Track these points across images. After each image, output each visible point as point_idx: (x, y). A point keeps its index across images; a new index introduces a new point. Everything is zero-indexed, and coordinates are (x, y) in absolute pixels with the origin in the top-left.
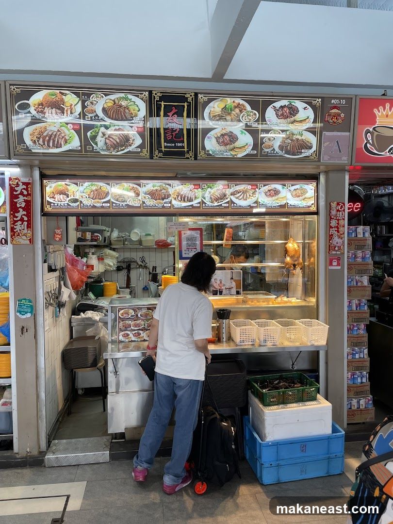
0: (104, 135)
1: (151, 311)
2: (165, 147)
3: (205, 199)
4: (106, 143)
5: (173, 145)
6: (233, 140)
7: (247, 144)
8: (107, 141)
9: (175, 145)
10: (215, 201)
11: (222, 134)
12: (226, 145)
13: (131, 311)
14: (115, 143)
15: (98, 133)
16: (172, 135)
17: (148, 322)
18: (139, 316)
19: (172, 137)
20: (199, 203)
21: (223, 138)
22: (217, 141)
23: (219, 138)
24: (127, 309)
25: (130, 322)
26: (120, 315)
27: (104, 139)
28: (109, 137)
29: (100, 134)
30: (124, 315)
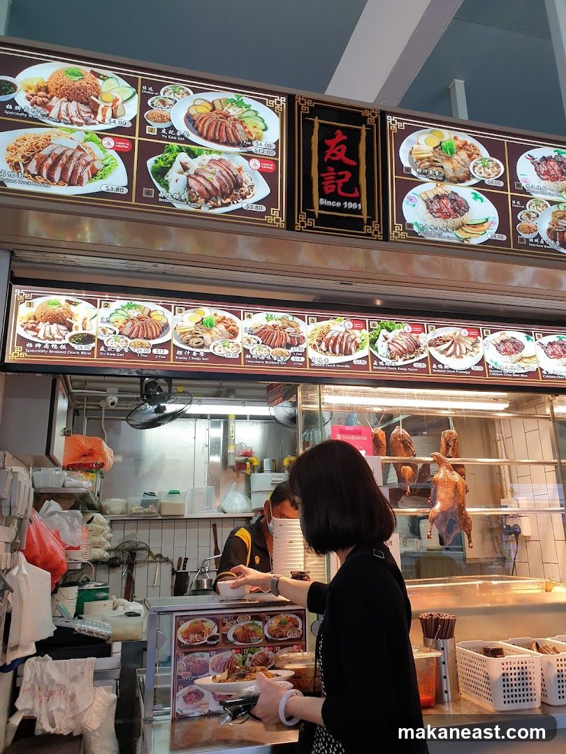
0: (185, 168)
1: (260, 623)
2: (322, 207)
3: (376, 349)
4: (188, 187)
5: (339, 204)
6: (460, 208)
7: (487, 219)
8: (192, 182)
9: (342, 206)
10: (397, 357)
11: (437, 195)
12: (447, 216)
13: (210, 624)
14: (210, 188)
15: (171, 163)
16: (336, 184)
17: (253, 656)
18: (230, 638)
19: (336, 189)
20: (365, 358)
21: (439, 203)
22: (428, 208)
23: (432, 202)
24: (199, 619)
25: (207, 655)
26: (180, 638)
27: (184, 177)
28: (196, 174)
29: (177, 166)
30: (192, 636)
